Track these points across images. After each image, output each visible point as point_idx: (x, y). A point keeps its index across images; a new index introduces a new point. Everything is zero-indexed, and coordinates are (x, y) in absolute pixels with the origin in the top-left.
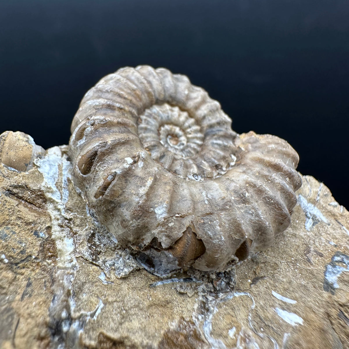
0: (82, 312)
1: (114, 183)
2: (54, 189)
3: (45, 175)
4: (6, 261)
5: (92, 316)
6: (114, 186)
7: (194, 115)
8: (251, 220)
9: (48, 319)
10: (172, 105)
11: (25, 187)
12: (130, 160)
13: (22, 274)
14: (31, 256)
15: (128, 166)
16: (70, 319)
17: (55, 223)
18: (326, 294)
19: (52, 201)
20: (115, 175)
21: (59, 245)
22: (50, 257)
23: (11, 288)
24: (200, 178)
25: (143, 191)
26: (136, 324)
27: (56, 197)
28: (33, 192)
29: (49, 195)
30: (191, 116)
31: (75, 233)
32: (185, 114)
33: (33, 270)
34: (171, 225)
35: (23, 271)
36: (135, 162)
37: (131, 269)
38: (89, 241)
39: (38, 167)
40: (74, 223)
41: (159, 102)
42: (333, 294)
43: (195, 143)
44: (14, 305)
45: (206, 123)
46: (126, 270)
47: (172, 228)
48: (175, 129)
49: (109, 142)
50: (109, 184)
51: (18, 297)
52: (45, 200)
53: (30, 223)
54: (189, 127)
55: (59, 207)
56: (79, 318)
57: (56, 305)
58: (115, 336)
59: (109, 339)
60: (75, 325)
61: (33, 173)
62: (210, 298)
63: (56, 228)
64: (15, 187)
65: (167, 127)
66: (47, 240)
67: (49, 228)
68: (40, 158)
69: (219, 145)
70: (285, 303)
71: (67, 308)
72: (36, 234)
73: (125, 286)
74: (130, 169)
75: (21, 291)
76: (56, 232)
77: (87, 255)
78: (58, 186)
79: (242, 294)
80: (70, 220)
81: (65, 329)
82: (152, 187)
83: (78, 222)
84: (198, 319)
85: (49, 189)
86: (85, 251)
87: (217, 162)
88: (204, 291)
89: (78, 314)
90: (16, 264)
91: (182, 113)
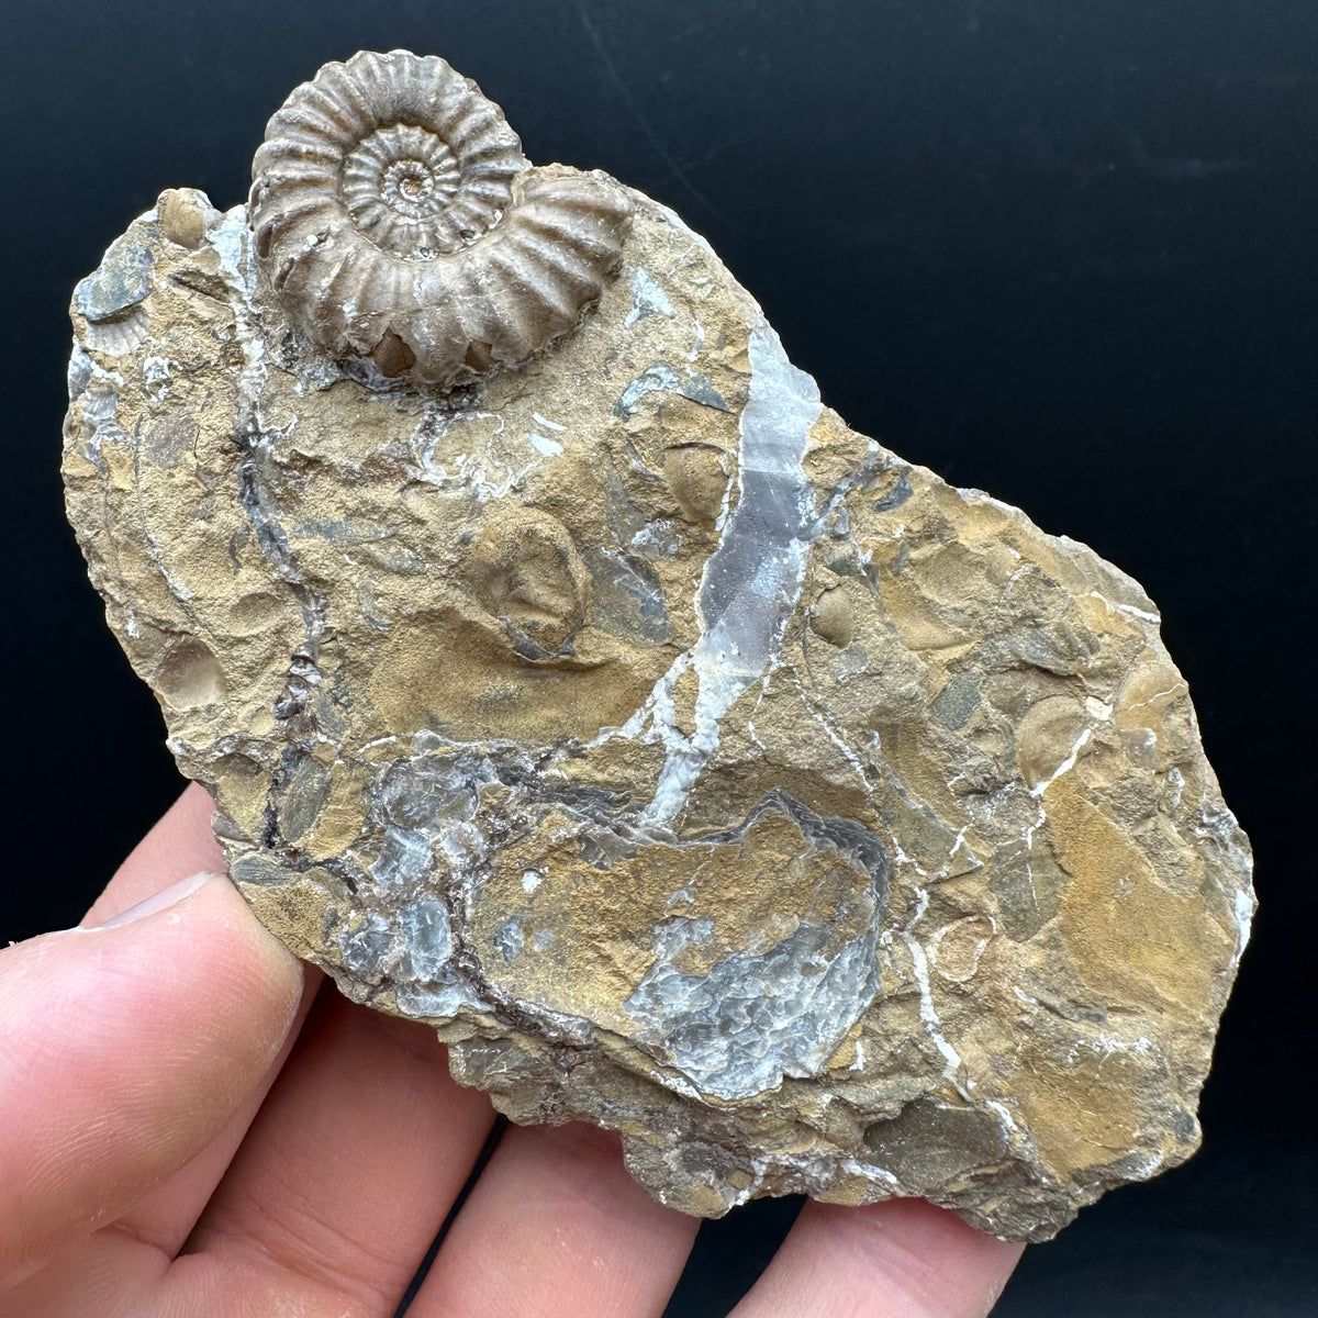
0: (273, 427)
1: (292, 271)
2: (236, 273)
3: (222, 254)
4: (181, 368)
5: (284, 431)
6: (292, 276)
7: (449, 138)
8: (483, 318)
9: (232, 432)
10: (410, 125)
11: (197, 274)
12: (313, 240)
13: (201, 383)
14: (209, 362)
15: (308, 249)
16: (258, 434)
17: (240, 319)
18: (612, 420)
19: (236, 291)
20: (292, 261)
21: (245, 348)
22: (235, 364)
23: (190, 398)
24: (431, 254)
25: (325, 282)
26: (336, 443)
27: (239, 285)
28: (209, 278)
29: (229, 283)
30: (443, 140)
31: (267, 333)
32: (433, 138)
33: (214, 379)
34: (363, 326)
35: (202, 379)
36: (320, 241)
37: (333, 380)
38: (283, 344)
39: (212, 243)
40: (264, 320)
41: (386, 124)
42: (626, 421)
43: (442, 191)
44: (194, 416)
45: (464, 154)
46: (327, 380)
47: (365, 329)
48: (415, 167)
49: (286, 215)
50: (287, 273)
51: (198, 408)
52: (227, 290)
53: (206, 322)
54: (438, 161)
55: (245, 298)
56: (268, 433)
57: (242, 419)
58: (310, 454)
59: (302, 456)
60: (265, 441)
61: (206, 252)
62: (439, 418)
63: (241, 327)
64: (185, 274)
65: (401, 165)
66: (230, 342)
67: (232, 327)
68: (214, 229)
69: (476, 195)
70: (548, 429)
71: (254, 421)
72: (214, 334)
73: (326, 400)
74: (312, 252)
75: (200, 402)
76: (242, 331)
77: (278, 361)
78: (242, 270)
79: (490, 415)
80: (259, 315)
81: (253, 444)
82: (338, 276)
83: (269, 318)
84: (417, 441)
85: (229, 275)
86: (277, 357)
87: (463, 226)
88: (432, 409)
89: (267, 429)
90: (193, 372)
91: (427, 136)
